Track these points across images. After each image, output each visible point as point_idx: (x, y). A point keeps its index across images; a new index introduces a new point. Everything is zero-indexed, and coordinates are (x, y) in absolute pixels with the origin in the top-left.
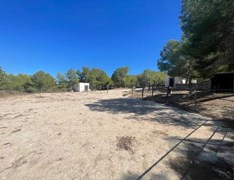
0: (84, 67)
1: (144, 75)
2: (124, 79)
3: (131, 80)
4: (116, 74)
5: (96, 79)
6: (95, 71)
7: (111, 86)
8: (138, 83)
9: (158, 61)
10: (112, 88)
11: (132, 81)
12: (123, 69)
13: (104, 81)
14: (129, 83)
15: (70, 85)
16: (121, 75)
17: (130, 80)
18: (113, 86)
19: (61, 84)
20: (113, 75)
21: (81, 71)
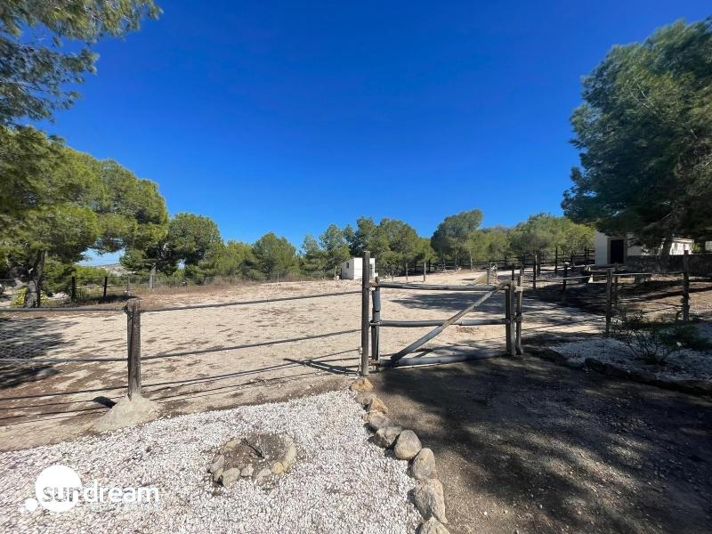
0: (360, 218)
1: (529, 231)
2: (468, 245)
3: (490, 246)
4: (444, 231)
5: (390, 246)
6: (387, 227)
7: (429, 263)
8: (510, 254)
9: (565, 195)
10: (432, 269)
11: (491, 248)
12: (463, 217)
13: (410, 250)
14: (483, 256)
15: (331, 262)
16: (458, 233)
17: (488, 245)
18: (436, 265)
19: (313, 260)
20: (436, 235)
21: (355, 229)
